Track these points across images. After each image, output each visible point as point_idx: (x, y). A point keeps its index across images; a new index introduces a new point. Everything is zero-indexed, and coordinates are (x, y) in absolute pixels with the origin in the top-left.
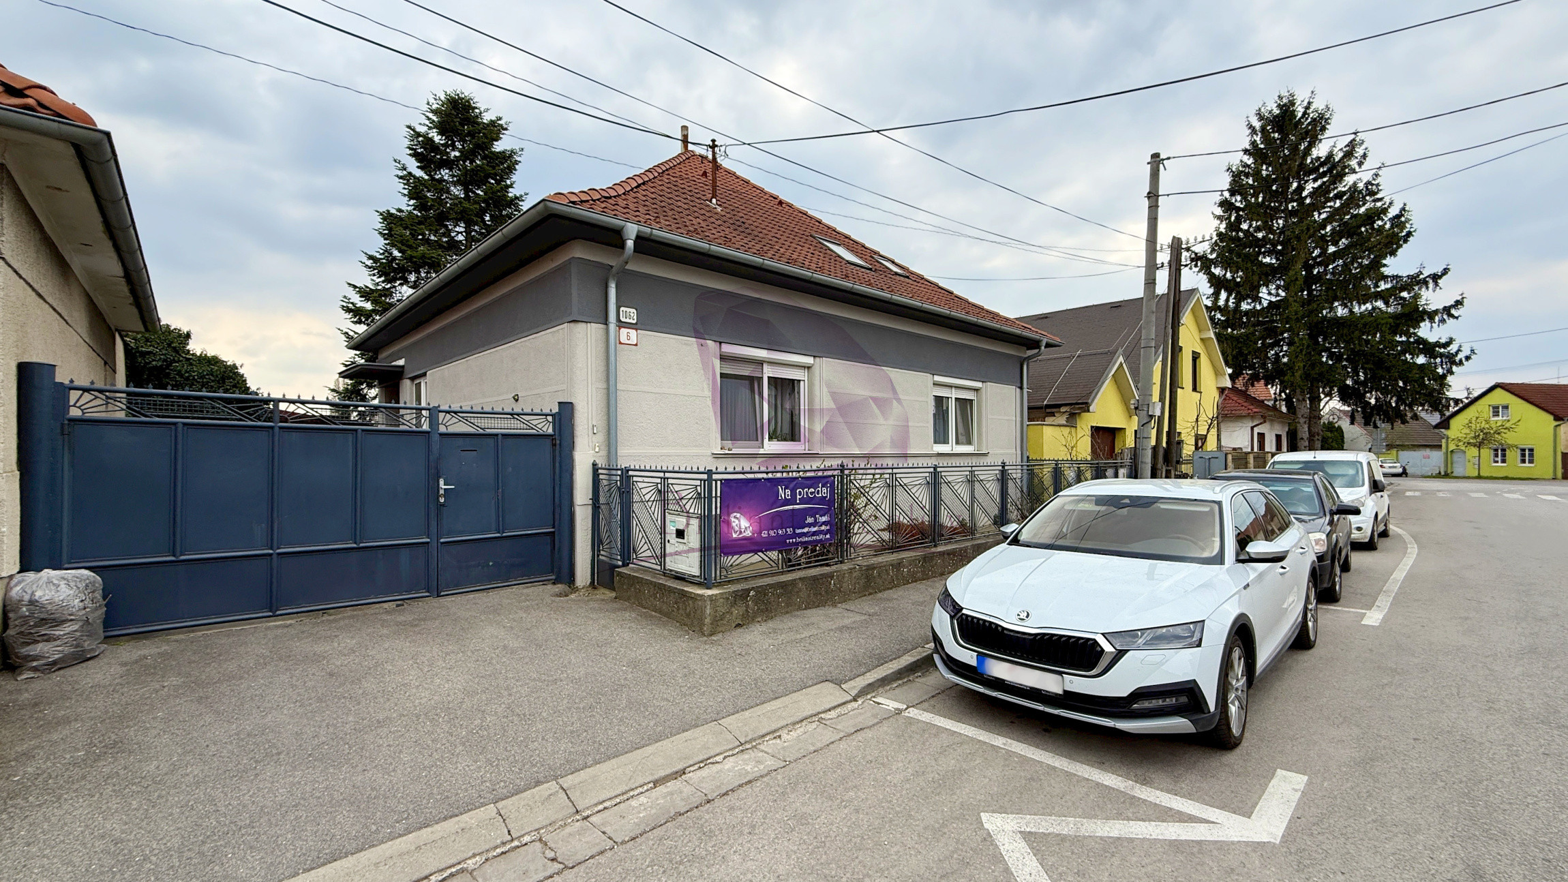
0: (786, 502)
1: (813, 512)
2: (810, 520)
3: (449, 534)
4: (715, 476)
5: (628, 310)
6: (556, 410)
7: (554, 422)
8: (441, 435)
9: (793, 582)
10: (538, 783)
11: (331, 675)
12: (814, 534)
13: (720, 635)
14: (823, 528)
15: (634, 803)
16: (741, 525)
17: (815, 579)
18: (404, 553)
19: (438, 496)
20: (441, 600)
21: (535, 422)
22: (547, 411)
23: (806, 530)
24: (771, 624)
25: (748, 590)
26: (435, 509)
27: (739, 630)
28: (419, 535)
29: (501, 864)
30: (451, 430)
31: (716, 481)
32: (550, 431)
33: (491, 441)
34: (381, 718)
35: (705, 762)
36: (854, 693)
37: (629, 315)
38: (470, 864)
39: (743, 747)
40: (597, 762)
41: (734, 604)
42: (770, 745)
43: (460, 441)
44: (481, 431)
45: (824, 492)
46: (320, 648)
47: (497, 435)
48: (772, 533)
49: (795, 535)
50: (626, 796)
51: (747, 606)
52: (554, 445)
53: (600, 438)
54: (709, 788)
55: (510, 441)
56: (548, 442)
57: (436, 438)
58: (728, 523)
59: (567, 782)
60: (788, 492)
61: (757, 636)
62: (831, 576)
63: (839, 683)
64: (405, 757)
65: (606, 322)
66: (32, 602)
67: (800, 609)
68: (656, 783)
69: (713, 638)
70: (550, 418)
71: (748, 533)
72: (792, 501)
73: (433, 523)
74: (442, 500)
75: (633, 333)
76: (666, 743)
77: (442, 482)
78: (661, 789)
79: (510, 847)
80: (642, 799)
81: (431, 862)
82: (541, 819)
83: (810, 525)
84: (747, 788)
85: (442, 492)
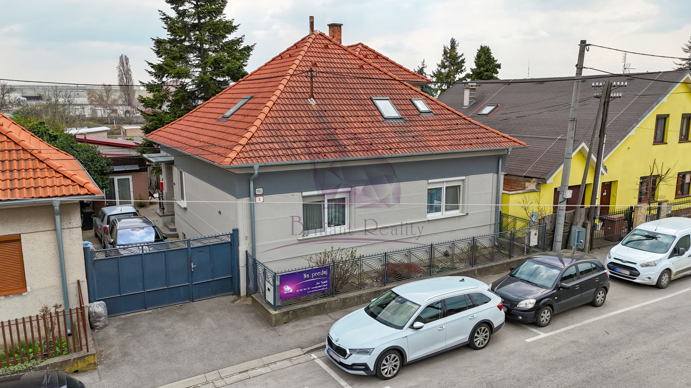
0: (307, 279)
1: (319, 281)
2: (318, 283)
3: (196, 281)
4: (277, 275)
5: (259, 189)
6: (231, 232)
7: (231, 237)
8: (192, 248)
9: (308, 307)
10: (214, 370)
11: (166, 335)
12: (320, 288)
13: (278, 326)
14: (324, 285)
15: (233, 377)
16: (288, 289)
17: (318, 305)
18: (182, 289)
19: (191, 269)
20: (194, 303)
21: (224, 238)
22: (228, 233)
23: (316, 287)
24: (297, 323)
25: (289, 311)
26: (191, 274)
27: (285, 325)
28: (186, 282)
29: (204, 386)
30: (194, 246)
31: (278, 276)
32: (230, 240)
33: (208, 247)
34: (180, 350)
35: (254, 369)
36: (305, 352)
37: (260, 191)
38: (199, 385)
39: (264, 366)
40: (228, 367)
41: (284, 316)
42: (272, 366)
43: (198, 249)
44: (205, 245)
45: (325, 272)
46: (161, 324)
47: (210, 245)
48: (301, 290)
49: (311, 290)
50: (232, 375)
51: (289, 316)
52: (231, 245)
53: (249, 240)
54: (251, 375)
55: (215, 246)
56: (229, 244)
57: (190, 250)
58: (283, 289)
59: (220, 371)
60: (308, 275)
61: (288, 328)
62: (326, 303)
63: (302, 348)
64: (186, 361)
65: (250, 196)
66: (95, 312)
67: (311, 316)
68: (240, 373)
69: (275, 328)
70: (229, 236)
71: (291, 291)
72: (310, 278)
73: (190, 278)
74: (193, 270)
75: (261, 198)
76: (245, 363)
77: (192, 264)
78: (241, 374)
79: (207, 383)
80: (236, 376)
81: (192, 384)
82: (213, 378)
83: (318, 285)
84: (260, 376)
85: (192, 268)
